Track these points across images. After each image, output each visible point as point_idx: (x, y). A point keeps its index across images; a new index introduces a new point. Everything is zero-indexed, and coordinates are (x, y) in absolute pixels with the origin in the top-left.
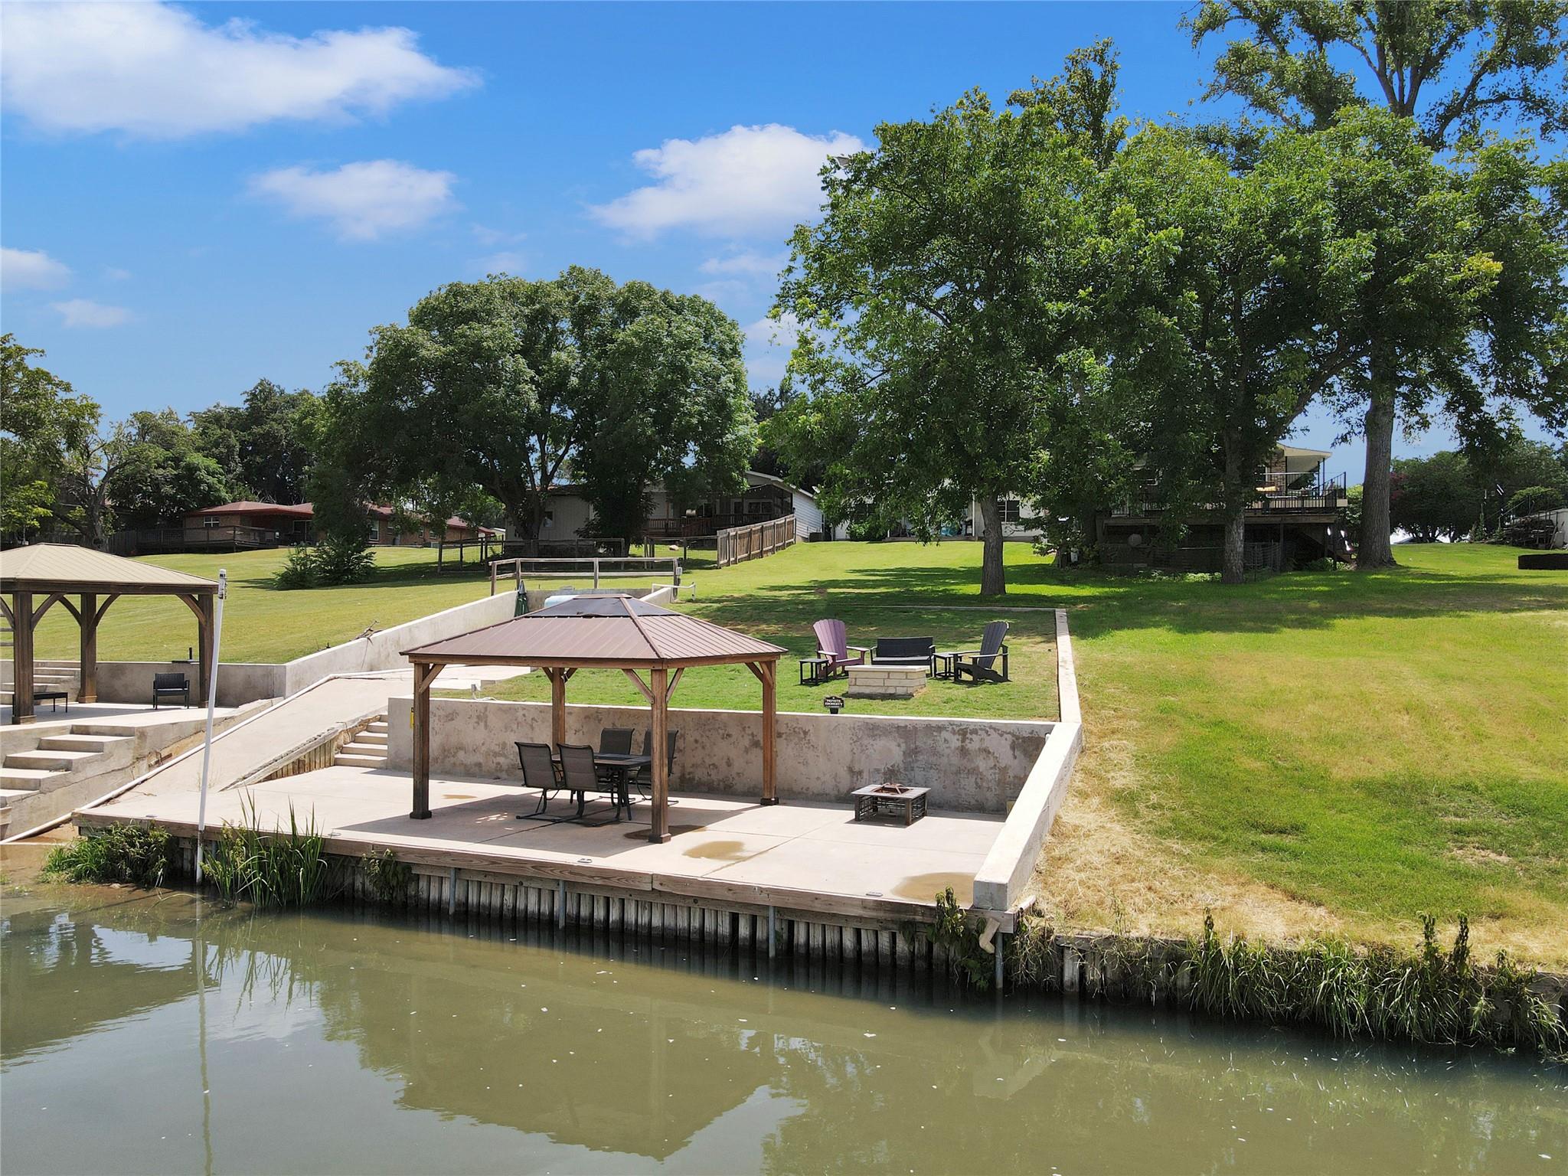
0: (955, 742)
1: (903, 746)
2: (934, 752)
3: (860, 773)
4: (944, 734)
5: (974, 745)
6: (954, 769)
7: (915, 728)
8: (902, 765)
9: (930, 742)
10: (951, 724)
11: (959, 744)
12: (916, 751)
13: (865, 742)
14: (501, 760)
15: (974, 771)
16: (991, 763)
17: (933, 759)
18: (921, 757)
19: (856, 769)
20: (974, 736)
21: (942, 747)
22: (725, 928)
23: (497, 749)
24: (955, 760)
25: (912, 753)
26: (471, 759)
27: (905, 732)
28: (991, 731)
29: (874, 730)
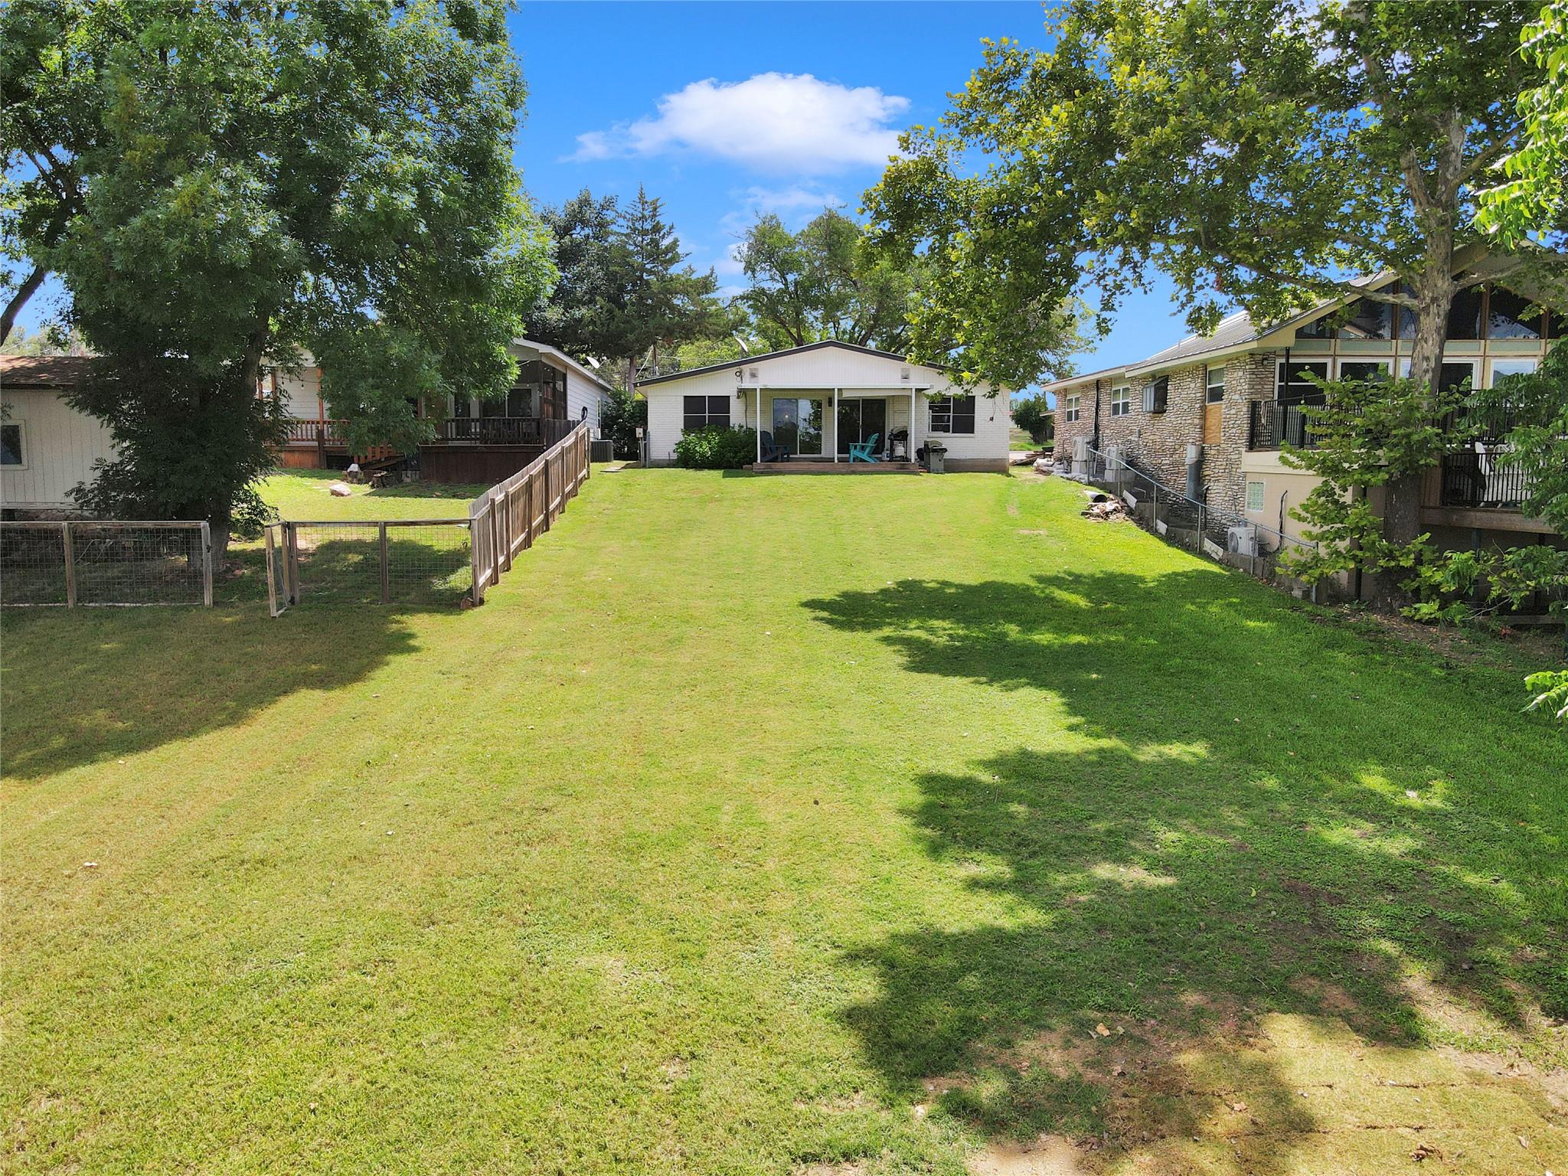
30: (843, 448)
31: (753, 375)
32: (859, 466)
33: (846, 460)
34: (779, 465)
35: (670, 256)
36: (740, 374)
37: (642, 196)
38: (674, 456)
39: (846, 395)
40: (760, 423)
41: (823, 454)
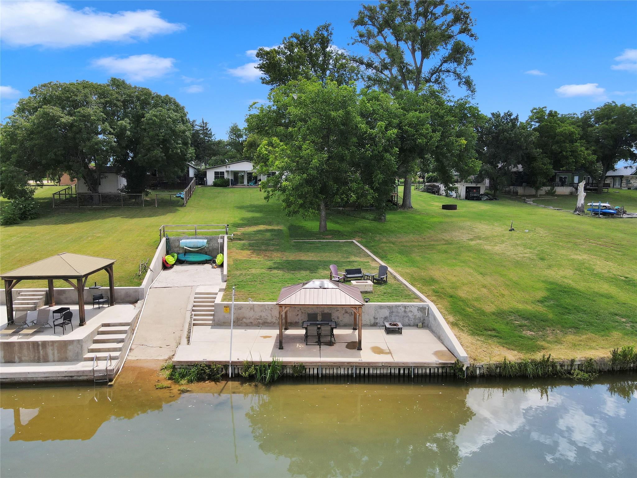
0: (403, 309)
1: (389, 311)
2: (398, 312)
3: (377, 318)
4: (400, 308)
5: (407, 310)
6: (403, 316)
7: (392, 306)
8: (388, 316)
9: (396, 310)
10: (402, 305)
11: (404, 310)
12: (392, 312)
13: (378, 310)
14: (260, 321)
15: (408, 316)
16: (412, 314)
17: (397, 314)
18: (394, 314)
19: (376, 318)
20: (408, 308)
21: (399, 311)
22: (397, 372)
23: (258, 318)
24: (403, 314)
25: (391, 313)
26: (248, 321)
27: (389, 307)
28: (412, 306)
29: (381, 307)
30: (248, 183)
31: (229, 167)
32: (251, 187)
33: (249, 185)
34: (234, 186)
35: (210, 135)
36: (226, 167)
37: (203, 122)
38: (213, 184)
39: (248, 172)
40: (231, 177)
41: (244, 184)
